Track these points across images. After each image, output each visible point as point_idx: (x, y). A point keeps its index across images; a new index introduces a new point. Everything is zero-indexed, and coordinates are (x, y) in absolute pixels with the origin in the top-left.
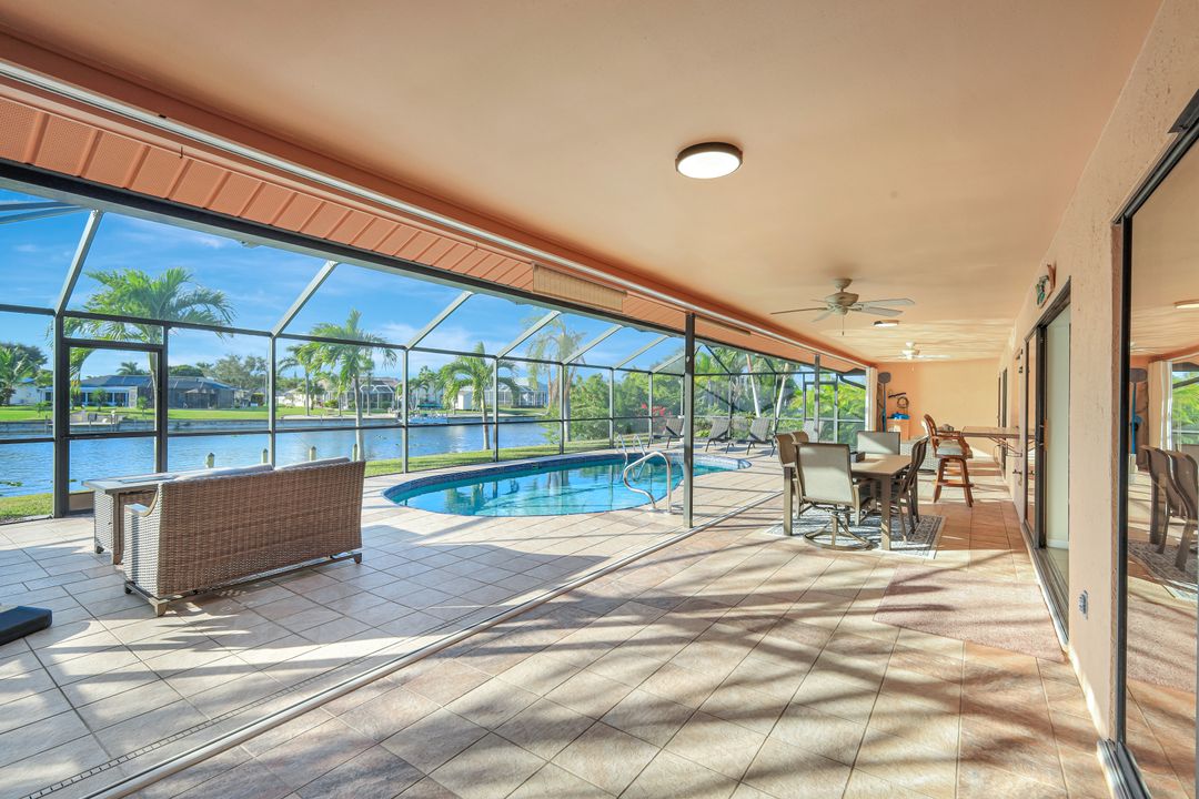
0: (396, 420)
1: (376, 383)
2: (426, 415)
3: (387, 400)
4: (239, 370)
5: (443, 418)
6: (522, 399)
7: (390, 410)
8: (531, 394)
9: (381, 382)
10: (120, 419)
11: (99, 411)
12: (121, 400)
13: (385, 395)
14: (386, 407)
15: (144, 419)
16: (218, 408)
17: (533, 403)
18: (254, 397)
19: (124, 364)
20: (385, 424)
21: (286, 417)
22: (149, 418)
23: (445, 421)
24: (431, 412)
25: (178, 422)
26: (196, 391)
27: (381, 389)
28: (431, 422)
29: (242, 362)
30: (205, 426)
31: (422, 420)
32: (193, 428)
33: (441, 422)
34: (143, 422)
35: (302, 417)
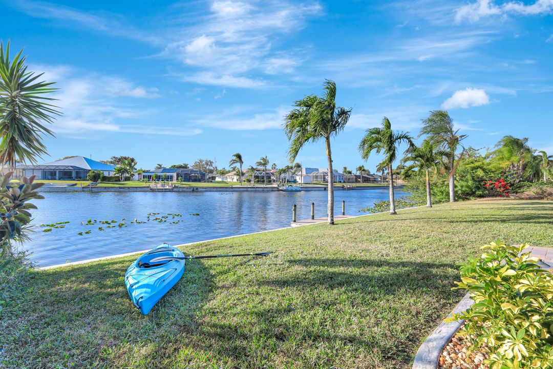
2: (291, 186)
5: (298, 187)
10: (172, 186)
11: (165, 183)
12: (171, 178)
20: (273, 190)
21: (233, 186)
22: (184, 186)
23: (300, 189)
24: (293, 184)
25: (193, 188)
26: (193, 175)
27: (267, 173)
28: (294, 189)
29: (204, 163)
30: (204, 190)
31: (290, 188)
32: (199, 190)
33: (298, 189)
34: (181, 187)
35: (239, 186)
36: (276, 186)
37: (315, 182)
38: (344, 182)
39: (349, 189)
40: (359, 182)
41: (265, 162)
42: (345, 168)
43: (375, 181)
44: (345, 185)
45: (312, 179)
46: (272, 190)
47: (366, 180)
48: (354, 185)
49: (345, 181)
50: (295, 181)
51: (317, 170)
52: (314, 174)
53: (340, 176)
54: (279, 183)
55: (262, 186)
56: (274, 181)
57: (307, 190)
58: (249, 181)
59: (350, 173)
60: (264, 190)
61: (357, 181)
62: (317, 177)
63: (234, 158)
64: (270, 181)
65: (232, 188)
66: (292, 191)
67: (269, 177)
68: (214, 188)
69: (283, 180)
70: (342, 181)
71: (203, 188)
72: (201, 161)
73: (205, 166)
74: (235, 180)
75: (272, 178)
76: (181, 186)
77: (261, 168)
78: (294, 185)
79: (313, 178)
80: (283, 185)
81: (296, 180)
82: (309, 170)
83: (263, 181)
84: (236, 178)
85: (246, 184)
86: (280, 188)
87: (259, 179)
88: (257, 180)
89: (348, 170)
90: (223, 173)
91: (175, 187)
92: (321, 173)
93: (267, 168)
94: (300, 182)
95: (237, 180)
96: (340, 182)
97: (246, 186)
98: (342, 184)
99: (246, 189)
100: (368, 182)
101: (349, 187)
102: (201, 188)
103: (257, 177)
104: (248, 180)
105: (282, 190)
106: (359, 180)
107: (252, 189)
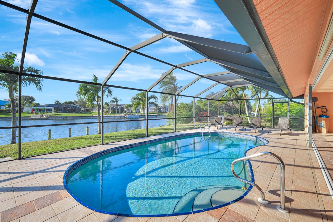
0: (124, 116)
1: (119, 105)
2: (133, 115)
3: (122, 110)
4: (84, 102)
5: (137, 116)
6: (161, 110)
7: (123, 113)
8: (163, 108)
9: (121, 105)
10: (49, 116)
11: (44, 114)
13: (122, 109)
14: (122, 112)
15: (55, 116)
16: (75, 113)
17: (164, 111)
18: (86, 110)
19: (56, 101)
21: (93, 115)
26: (71, 108)
28: (134, 117)
32: (68, 118)
41: (116, 100)
45: (152, 111)
54: (126, 113)
55: (114, 115)
104: (107, 111)
105: (126, 118)
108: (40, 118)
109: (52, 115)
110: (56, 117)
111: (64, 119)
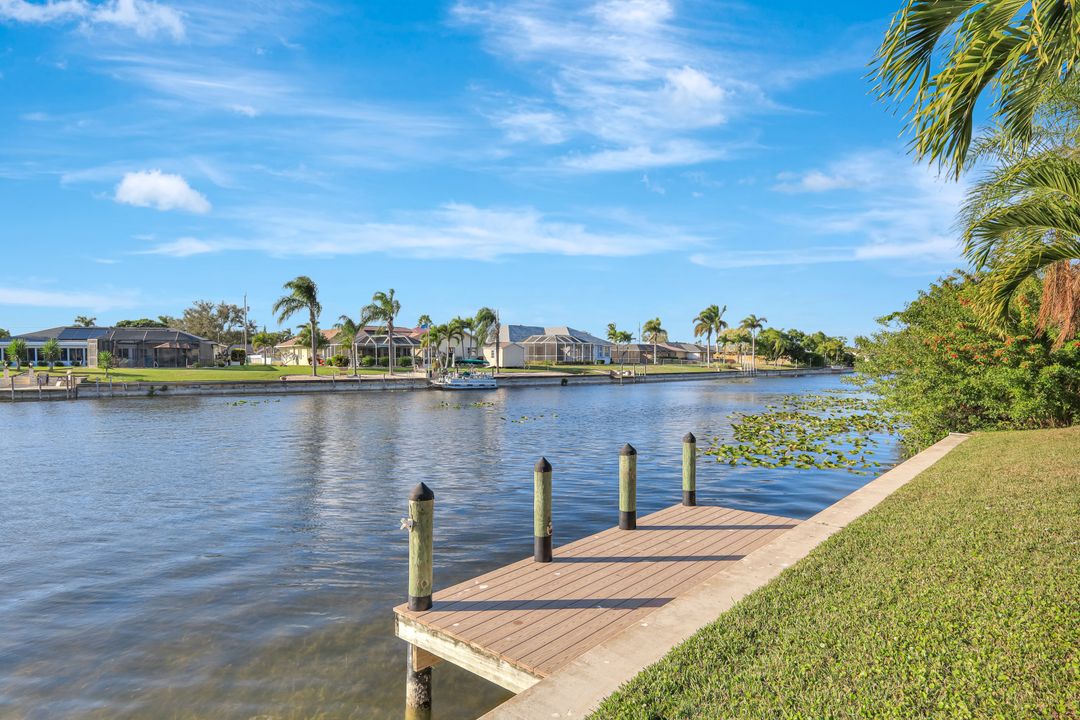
0: (426, 380)
2: (468, 374)
4: (211, 321)
5: (490, 378)
7: (415, 367)
10: (79, 381)
11: (52, 371)
12: (78, 357)
16: (197, 367)
18: (235, 354)
20: (413, 387)
21: (288, 378)
22: (115, 380)
23: (494, 382)
24: (471, 370)
25: (152, 386)
26: (167, 345)
27: (398, 340)
28: (476, 384)
29: (214, 312)
30: (187, 391)
31: (463, 383)
32: (172, 393)
33: (488, 384)
34: (107, 385)
35: (308, 378)
36: (424, 375)
37: (535, 363)
38: (612, 363)
39: (629, 380)
40: (650, 362)
41: (386, 307)
42: (612, 327)
43: (686, 359)
44: (617, 370)
45: (527, 356)
46: (412, 389)
47: (667, 356)
48: (640, 369)
49: (615, 360)
50: (480, 362)
51: (541, 331)
52: (532, 341)
53: (601, 347)
54: (431, 367)
55: (380, 376)
56: (419, 362)
57: (514, 385)
58: (343, 362)
59: (627, 337)
60: (385, 389)
61: (644, 361)
62: (540, 350)
63: (290, 292)
64: (407, 363)
65: (284, 383)
66: (470, 389)
67: (407, 351)
68: (223, 384)
69: (444, 358)
70: (607, 361)
71: (185, 385)
72: (205, 308)
73: (220, 321)
74: (304, 362)
75: (416, 352)
76: (108, 381)
77: (379, 323)
78: (478, 372)
79: (531, 353)
80: (445, 373)
81: (482, 358)
82: (518, 332)
83: (385, 364)
84: (305, 355)
85: (333, 373)
86: (436, 382)
87: (374, 356)
88: (368, 358)
89: (619, 330)
90: (269, 342)
91: (86, 383)
92: (552, 339)
93: (396, 324)
94: (493, 362)
95: (310, 360)
96: (603, 362)
97: (331, 378)
98: (608, 368)
99: (331, 387)
100: (672, 363)
101: (626, 374)
102: (177, 385)
103: (366, 351)
104: (340, 360)
105: (440, 388)
106: (649, 356)
107: (349, 387)
108: (37, 391)
109: (92, 378)
110: (115, 385)
111: (151, 395)
